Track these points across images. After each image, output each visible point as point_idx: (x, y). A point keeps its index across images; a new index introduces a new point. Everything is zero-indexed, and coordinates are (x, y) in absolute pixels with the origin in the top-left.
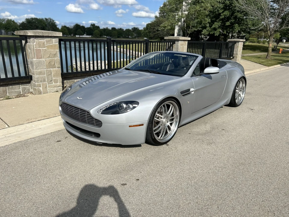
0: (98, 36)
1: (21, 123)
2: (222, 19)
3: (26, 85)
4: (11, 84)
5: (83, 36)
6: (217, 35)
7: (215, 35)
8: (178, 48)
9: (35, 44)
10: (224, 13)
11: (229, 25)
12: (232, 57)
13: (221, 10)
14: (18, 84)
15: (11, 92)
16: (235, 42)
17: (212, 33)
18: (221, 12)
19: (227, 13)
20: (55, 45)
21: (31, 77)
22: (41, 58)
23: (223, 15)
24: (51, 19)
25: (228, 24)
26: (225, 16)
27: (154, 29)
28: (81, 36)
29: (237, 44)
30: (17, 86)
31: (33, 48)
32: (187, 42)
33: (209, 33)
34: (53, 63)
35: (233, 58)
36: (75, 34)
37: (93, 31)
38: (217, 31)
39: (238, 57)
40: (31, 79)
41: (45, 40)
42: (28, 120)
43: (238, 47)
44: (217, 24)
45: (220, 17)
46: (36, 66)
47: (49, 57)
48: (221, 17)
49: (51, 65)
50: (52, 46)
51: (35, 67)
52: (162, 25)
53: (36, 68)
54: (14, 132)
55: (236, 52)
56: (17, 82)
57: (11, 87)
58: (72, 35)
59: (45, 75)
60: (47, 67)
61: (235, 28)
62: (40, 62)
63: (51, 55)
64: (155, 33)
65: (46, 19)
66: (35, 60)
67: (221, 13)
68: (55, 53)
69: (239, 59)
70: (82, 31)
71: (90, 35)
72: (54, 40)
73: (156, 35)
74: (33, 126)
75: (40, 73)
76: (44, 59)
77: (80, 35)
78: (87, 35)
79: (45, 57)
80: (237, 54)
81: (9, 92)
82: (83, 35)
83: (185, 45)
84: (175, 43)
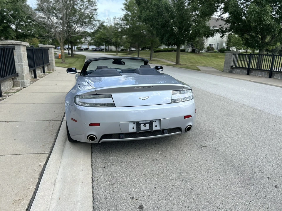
16: (48, 48)
32: (26, 48)
35: (50, 64)
39: (53, 64)
84: (14, 49)
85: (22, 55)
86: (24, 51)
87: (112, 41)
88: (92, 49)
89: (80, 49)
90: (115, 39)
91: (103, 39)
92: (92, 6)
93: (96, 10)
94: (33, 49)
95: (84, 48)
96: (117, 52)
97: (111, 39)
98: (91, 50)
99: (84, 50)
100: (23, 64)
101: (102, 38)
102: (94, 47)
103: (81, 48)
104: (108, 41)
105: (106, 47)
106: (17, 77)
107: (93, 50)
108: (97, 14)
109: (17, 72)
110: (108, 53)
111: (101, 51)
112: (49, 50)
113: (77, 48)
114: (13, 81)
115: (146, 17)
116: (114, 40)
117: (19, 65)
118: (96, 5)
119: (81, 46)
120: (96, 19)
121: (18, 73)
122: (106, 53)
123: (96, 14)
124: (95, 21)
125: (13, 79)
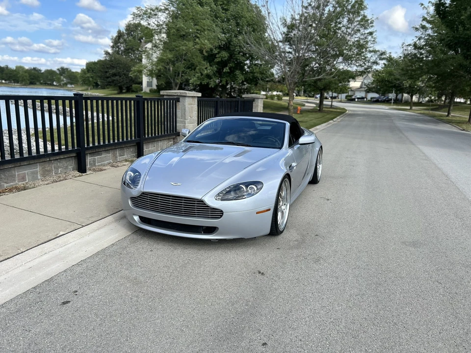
2: (218, 63)
6: (213, 86)
7: (210, 87)
10: (220, 54)
11: (228, 72)
13: (215, 49)
16: (253, 100)
17: (205, 83)
18: (216, 52)
19: (225, 54)
23: (219, 57)
25: (226, 70)
26: (221, 59)
27: (106, 72)
32: (196, 100)
33: (201, 83)
38: (212, 80)
48: (217, 60)
52: (135, 68)
61: (237, 77)
64: (109, 79)
67: (216, 54)
73: (110, 82)
83: (195, 105)
84: (179, 101)
85: (187, 109)
86: (191, 104)
87: (403, 85)
88: (371, 98)
89: (350, 99)
90: (409, 82)
91: (388, 81)
92: (365, 28)
93: (371, 34)
94: (217, 102)
95: (358, 97)
96: (412, 104)
97: (401, 83)
98: (369, 100)
99: (356, 100)
100: (187, 121)
101: (386, 81)
102: (376, 95)
103: (353, 97)
104: (397, 85)
105: (397, 96)
106: (178, 137)
107: (372, 100)
108: (374, 41)
109: (177, 131)
110: (398, 106)
111: (387, 102)
112: (254, 102)
113: (346, 97)
114: (174, 142)
115: (451, 40)
116: (407, 84)
117: (182, 122)
118: (372, 26)
119: (354, 94)
120: (371, 49)
121: (179, 133)
122: (395, 107)
123: (372, 39)
124: (370, 52)
125: (174, 139)
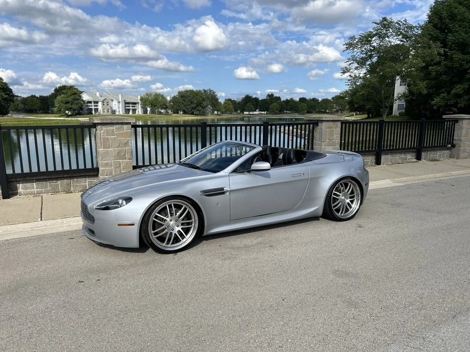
0: (276, 111)
1: (56, 218)
3: (93, 178)
4: (77, 177)
5: (255, 113)
8: (322, 133)
9: (102, 131)
12: (450, 146)
14: (85, 176)
15: (76, 186)
16: (456, 121)
20: (127, 133)
21: (97, 169)
22: (109, 148)
24: (210, 91)
28: (251, 113)
29: (460, 122)
30: (82, 180)
31: (99, 136)
32: (339, 124)
34: (123, 154)
35: (453, 146)
36: (242, 111)
37: (269, 104)
39: (462, 145)
40: (98, 172)
41: (114, 127)
42: (65, 215)
43: (461, 128)
44: (461, 87)
45: (467, 75)
46: (102, 157)
47: (118, 146)
49: (120, 156)
50: (122, 133)
51: (100, 157)
53: (102, 159)
54: (42, 226)
55: (458, 136)
56: (82, 174)
57: (76, 180)
58: (239, 112)
59: (113, 167)
60: (115, 157)
62: (107, 152)
63: (121, 144)
65: (204, 90)
66: (101, 149)
68: (126, 141)
69: (465, 149)
70: (253, 105)
71: (264, 111)
72: (125, 126)
74: (65, 222)
75: (107, 165)
76: (112, 149)
77: (249, 112)
78: (260, 111)
79: (113, 147)
80: (460, 140)
81: (73, 186)
82: (255, 111)
83: (336, 128)
84: (318, 125)
86: (330, 127)
100: (323, 143)
117: (319, 144)
